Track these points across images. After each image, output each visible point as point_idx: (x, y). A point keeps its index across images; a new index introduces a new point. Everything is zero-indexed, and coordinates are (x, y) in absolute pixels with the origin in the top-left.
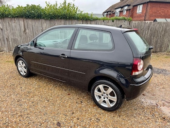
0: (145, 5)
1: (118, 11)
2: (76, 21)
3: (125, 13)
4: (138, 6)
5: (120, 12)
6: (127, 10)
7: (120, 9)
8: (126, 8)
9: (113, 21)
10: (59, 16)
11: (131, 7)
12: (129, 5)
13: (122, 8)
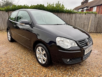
0: (98, 6)
1: (80, 10)
2: (64, 13)
3: (85, 11)
4: (94, 7)
5: (82, 11)
6: (86, 10)
7: (81, 9)
8: (86, 8)
9: (86, 14)
10: (55, 11)
11: (89, 8)
12: (87, 7)
13: (83, 8)
